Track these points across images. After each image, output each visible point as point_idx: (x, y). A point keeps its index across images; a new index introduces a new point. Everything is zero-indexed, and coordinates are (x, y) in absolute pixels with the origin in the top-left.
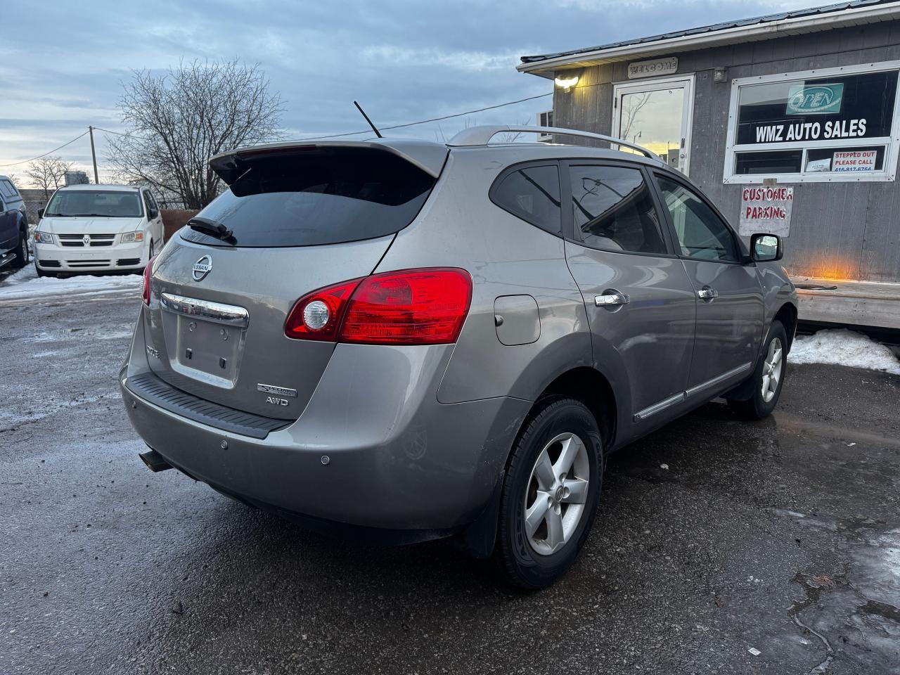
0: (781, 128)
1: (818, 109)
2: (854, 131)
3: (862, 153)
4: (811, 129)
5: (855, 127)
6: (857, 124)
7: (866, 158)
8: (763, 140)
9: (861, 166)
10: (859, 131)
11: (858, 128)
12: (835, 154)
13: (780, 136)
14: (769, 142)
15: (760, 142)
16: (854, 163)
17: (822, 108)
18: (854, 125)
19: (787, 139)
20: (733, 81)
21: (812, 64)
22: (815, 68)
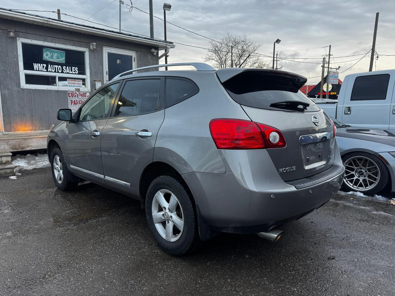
0: (45, 65)
1: (57, 60)
2: (74, 71)
3: (77, 80)
4: (58, 68)
5: (74, 70)
6: (75, 69)
7: (79, 82)
8: (37, 70)
9: (78, 85)
10: (76, 72)
11: (75, 71)
12: (68, 79)
13: (45, 69)
14: (40, 71)
15: (36, 70)
16: (75, 84)
17: (58, 60)
18: (74, 69)
19: (49, 71)
20: (18, 38)
21: (54, 41)
22: (55, 43)
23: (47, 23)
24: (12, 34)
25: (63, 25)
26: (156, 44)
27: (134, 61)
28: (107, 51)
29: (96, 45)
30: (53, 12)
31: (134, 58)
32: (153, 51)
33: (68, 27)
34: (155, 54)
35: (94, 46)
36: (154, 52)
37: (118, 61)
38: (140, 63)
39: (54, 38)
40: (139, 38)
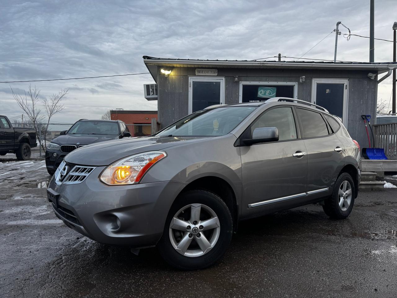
1: (269, 96)
20: (240, 82)
21: (268, 80)
22: (268, 81)
23: (263, 66)
24: (236, 79)
25: (276, 65)
26: (373, 67)
27: (346, 89)
28: (315, 82)
29: (305, 78)
30: (275, 57)
31: (346, 85)
32: (370, 75)
33: (280, 65)
34: (373, 78)
35: (304, 79)
36: (371, 77)
37: (328, 91)
38: (353, 90)
39: (267, 78)
40: (352, 64)
